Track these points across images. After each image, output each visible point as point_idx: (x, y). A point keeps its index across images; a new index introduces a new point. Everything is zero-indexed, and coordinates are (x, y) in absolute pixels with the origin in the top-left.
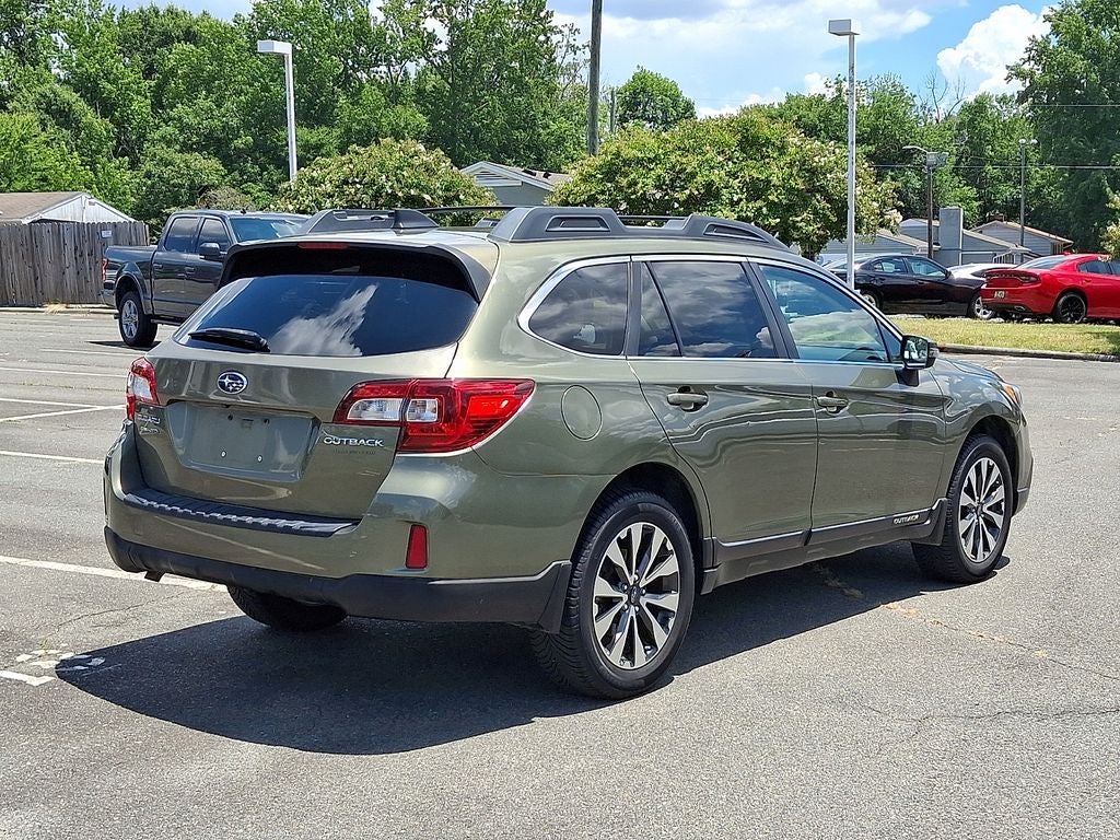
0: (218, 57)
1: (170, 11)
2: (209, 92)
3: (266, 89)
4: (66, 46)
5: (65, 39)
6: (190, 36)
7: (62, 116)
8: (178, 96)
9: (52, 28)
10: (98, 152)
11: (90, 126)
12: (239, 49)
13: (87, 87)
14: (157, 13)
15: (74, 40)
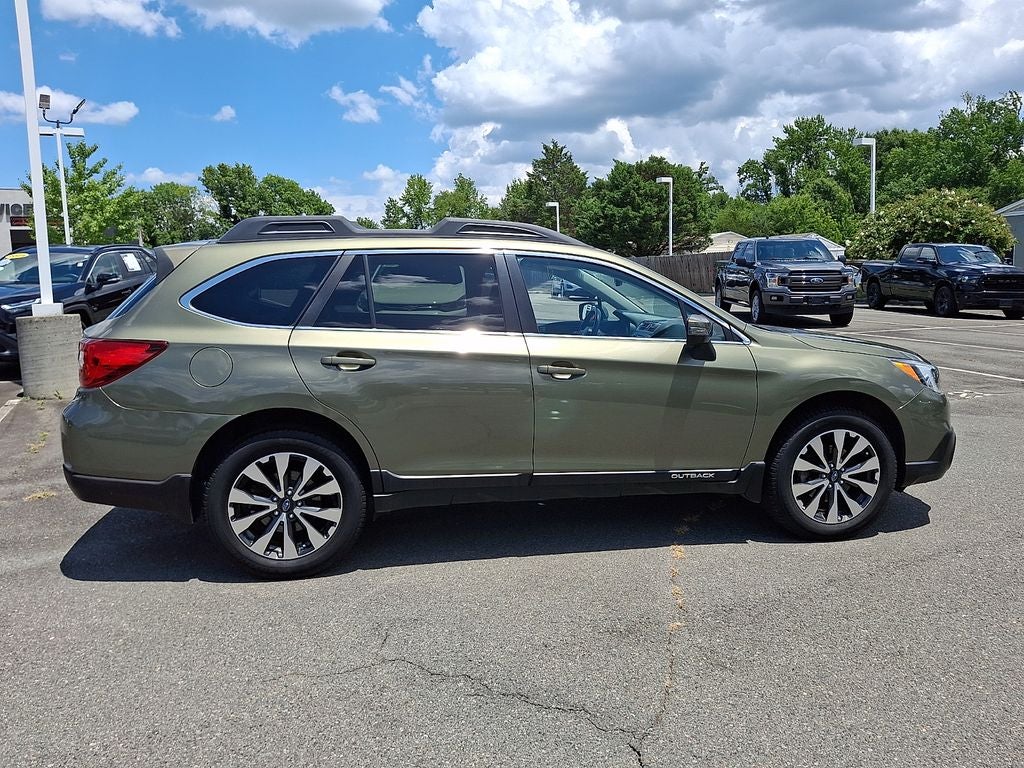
0: (916, 153)
1: (894, 131)
2: (910, 173)
3: (943, 168)
4: (834, 157)
5: (833, 153)
6: (903, 144)
7: (827, 194)
8: (892, 178)
9: (827, 148)
10: (844, 211)
11: (840, 198)
12: (929, 148)
13: (842, 177)
14: (886, 133)
15: (837, 154)
